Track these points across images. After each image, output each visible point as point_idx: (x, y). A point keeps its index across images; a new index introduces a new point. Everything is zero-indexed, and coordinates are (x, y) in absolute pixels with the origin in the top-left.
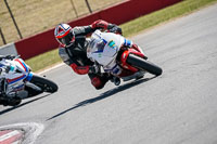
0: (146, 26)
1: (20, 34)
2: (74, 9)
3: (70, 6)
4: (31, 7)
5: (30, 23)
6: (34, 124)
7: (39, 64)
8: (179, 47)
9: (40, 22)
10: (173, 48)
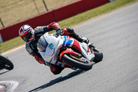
0: (83, 20)
1: (2, 24)
2: (37, 8)
3: (34, 7)
4: (9, 7)
5: (9, 17)
6: (12, 82)
7: (15, 44)
8: (104, 33)
9: (16, 17)
10: (100, 34)
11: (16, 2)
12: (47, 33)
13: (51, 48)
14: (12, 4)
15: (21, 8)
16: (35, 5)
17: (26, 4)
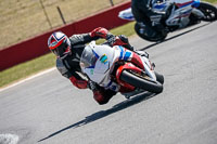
2: (48, 20)
3: (44, 18)
4: (5, 18)
5: (4, 35)
6: (9, 136)
7: (13, 76)
9: (14, 33)
11: (16, 11)
12: (93, 42)
13: (104, 62)
14: (9, 13)
15: (23, 20)
16: (46, 14)
17: (31, 13)
